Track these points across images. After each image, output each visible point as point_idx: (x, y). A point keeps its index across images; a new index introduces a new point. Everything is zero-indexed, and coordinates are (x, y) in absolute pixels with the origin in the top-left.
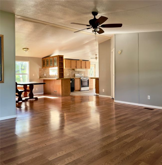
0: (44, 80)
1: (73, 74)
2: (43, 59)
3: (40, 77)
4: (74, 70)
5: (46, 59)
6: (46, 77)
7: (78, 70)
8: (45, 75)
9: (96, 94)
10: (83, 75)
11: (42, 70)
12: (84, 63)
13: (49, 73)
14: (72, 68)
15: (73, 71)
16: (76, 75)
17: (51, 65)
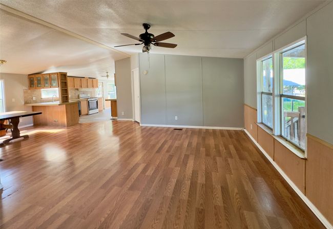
0: (33, 106)
1: (77, 95)
2: (31, 77)
3: (26, 103)
4: (77, 89)
5: (37, 76)
6: (36, 102)
7: (83, 89)
8: (34, 98)
9: (112, 118)
10: (89, 95)
11: (29, 91)
12: (91, 82)
13: (41, 95)
14: (76, 88)
15: (77, 91)
16: (81, 96)
17: (47, 85)
